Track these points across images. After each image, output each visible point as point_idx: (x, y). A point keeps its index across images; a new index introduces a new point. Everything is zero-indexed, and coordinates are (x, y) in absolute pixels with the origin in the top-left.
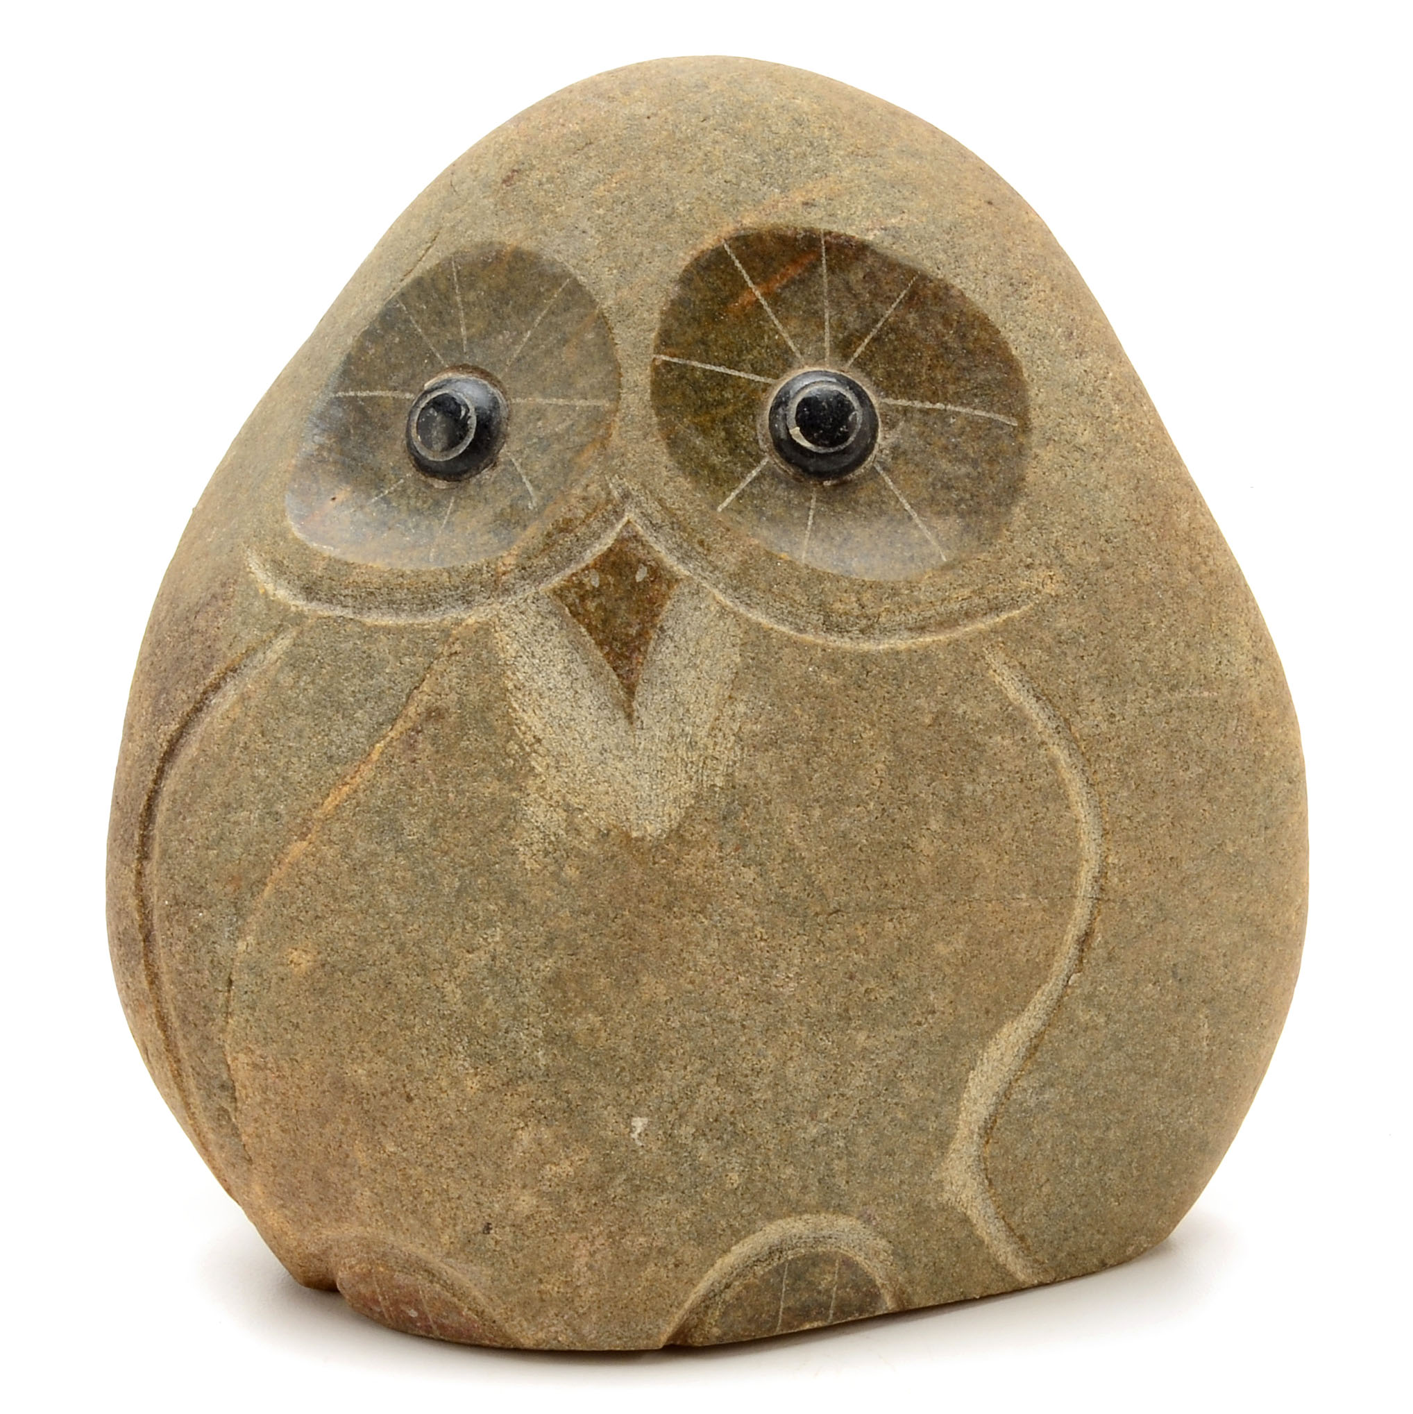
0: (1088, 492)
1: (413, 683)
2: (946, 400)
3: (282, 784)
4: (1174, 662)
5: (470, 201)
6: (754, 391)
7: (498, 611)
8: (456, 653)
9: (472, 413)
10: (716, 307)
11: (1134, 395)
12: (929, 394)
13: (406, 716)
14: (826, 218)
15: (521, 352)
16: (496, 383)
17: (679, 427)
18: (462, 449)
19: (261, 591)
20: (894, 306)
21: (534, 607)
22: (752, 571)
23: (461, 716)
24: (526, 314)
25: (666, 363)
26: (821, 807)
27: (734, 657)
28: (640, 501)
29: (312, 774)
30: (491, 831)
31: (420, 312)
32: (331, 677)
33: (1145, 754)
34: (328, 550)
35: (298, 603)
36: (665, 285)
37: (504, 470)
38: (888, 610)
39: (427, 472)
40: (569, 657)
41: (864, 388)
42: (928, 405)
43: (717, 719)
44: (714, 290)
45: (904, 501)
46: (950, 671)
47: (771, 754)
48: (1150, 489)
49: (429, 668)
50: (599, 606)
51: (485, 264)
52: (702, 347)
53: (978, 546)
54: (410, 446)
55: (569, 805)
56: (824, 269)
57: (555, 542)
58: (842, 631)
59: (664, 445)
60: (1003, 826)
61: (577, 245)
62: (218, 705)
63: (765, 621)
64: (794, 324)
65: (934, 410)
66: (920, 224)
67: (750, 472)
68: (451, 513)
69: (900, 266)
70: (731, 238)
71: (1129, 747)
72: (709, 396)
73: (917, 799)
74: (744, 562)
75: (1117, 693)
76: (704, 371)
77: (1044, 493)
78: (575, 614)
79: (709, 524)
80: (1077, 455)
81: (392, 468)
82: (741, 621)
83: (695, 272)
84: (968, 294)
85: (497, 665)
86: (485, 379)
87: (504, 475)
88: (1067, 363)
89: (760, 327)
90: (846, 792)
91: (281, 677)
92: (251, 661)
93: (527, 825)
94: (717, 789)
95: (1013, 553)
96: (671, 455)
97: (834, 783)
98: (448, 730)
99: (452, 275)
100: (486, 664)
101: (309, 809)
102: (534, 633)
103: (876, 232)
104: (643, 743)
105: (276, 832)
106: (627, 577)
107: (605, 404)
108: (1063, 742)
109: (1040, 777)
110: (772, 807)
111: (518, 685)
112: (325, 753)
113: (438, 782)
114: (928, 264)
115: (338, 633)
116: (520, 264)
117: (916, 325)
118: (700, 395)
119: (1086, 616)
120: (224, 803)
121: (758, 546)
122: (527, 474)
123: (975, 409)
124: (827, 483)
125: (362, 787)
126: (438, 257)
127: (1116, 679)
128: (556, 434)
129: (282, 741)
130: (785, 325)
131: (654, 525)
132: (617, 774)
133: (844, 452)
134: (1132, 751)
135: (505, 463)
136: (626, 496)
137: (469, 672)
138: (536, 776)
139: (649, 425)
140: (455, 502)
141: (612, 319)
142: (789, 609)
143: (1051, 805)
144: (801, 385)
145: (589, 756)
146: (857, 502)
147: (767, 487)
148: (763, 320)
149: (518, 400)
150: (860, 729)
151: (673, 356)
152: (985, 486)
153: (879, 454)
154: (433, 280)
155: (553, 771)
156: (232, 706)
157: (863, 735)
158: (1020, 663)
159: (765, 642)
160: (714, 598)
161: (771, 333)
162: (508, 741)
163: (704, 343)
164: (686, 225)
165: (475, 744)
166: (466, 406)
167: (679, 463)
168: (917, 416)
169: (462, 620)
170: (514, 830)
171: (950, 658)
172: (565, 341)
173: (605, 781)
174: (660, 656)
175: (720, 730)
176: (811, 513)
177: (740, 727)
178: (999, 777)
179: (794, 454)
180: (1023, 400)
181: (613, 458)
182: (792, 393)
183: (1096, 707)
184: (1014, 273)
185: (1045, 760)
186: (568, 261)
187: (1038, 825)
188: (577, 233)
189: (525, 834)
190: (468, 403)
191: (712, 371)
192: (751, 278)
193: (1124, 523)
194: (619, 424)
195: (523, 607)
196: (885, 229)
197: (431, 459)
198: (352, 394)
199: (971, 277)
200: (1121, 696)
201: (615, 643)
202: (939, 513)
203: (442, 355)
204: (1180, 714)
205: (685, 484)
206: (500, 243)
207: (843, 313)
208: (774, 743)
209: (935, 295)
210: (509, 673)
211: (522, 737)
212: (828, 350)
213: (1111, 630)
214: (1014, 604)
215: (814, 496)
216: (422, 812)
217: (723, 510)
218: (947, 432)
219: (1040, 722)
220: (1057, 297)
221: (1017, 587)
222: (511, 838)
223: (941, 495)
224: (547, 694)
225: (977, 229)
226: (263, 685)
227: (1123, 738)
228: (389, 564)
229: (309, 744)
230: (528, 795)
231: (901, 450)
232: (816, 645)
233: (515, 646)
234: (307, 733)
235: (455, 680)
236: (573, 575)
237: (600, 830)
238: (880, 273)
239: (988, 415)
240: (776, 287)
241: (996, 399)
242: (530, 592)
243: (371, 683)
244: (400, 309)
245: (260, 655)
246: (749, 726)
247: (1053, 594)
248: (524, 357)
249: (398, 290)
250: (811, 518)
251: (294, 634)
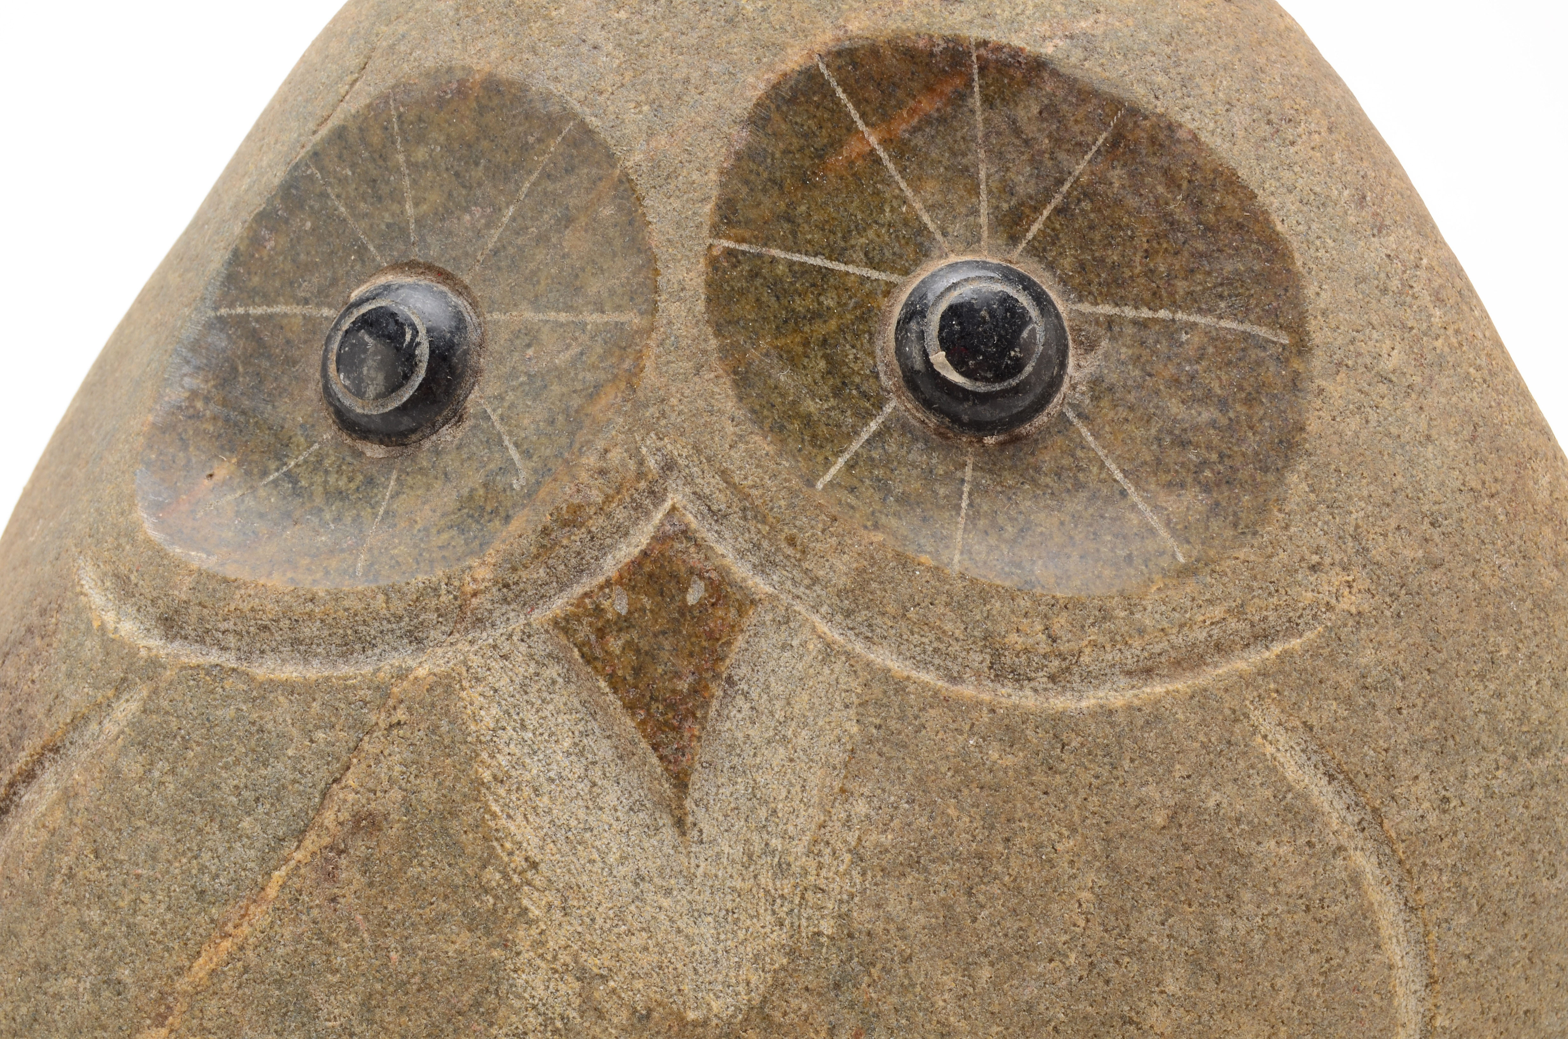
0: (1402, 447)
1: (332, 773)
2: (1175, 305)
3: (126, 937)
4: (1536, 711)
5: (418, 6)
6: (870, 294)
7: (465, 655)
8: (399, 723)
9: (423, 338)
10: (807, 163)
11: (1460, 292)
12: (1147, 295)
13: (321, 826)
14: (979, 21)
15: (500, 239)
16: (462, 290)
17: (753, 354)
18: (406, 394)
19: (96, 624)
20: (1087, 157)
21: (523, 647)
22: (874, 585)
23: (409, 827)
24: (507, 179)
25: (730, 253)
26: (992, 964)
27: (847, 725)
28: (691, 475)
29: (173, 921)
30: (459, 1013)
31: (343, 181)
32: (202, 764)
33: (1494, 858)
34: (198, 559)
35: (152, 643)
36: (725, 129)
37: (475, 427)
38: (1094, 644)
39: (355, 431)
40: (580, 727)
41: (1044, 287)
42: (1145, 313)
43: (823, 826)
44: (805, 136)
45: (1113, 467)
46: (1194, 739)
47: (909, 881)
48: (1492, 441)
49: (356, 748)
50: (629, 644)
51: (441, 103)
52: (786, 226)
53: (1235, 537)
54: (327, 391)
55: (584, 970)
56: (976, 101)
57: (556, 543)
58: (1019, 678)
59: (728, 383)
60: (1279, 982)
61: (585, 68)
62: (32, 804)
63: (898, 666)
64: (931, 187)
65: (1155, 321)
66: (1125, 30)
67: (866, 424)
68: (392, 497)
69: (1096, 93)
70: (829, 53)
71: (1469, 848)
72: (799, 304)
73: (1144, 946)
74: (861, 571)
75: (1452, 764)
76: (791, 264)
77: (1335, 450)
78: (589, 660)
79: (804, 510)
80: (1383, 388)
81: (302, 426)
82: (858, 667)
83: (773, 107)
84: (1204, 137)
85: (466, 742)
86: (444, 283)
87: (474, 435)
88: (1362, 243)
89: (877, 193)
90: (1032, 939)
91: (123, 763)
92: (81, 736)
93: (517, 1003)
94: (824, 940)
95: (1290, 547)
96: (741, 399)
97: (1012, 925)
98: (387, 849)
99: (389, 121)
100: (446, 742)
101: (169, 977)
102: (524, 689)
103: (1057, 41)
104: (703, 865)
105: (118, 1013)
106: (673, 598)
107: (633, 319)
108: (1370, 845)
109: (1335, 902)
110: (913, 967)
111: (500, 775)
112: (193, 887)
113: (372, 933)
114: (1140, 90)
115: (212, 692)
116: (496, 101)
117: (1123, 187)
118: (785, 302)
119: (1404, 645)
120: (38, 963)
121: (883, 545)
122: (510, 433)
123: (1220, 317)
124: (989, 440)
125: (251, 940)
126: (369, 94)
127: (1451, 742)
128: (556, 368)
129: (126, 866)
130: (916, 191)
131: (714, 513)
132: (662, 916)
133: (1016, 390)
134: (1474, 854)
135: (475, 416)
136: (669, 466)
137: (420, 754)
138: (530, 923)
139: (704, 352)
140: (398, 479)
141: (642, 184)
142: (935, 645)
143: (1352, 945)
144: (942, 285)
145: (615, 889)
146: (1037, 469)
147: (894, 448)
148: (882, 181)
149: (496, 316)
150: (1053, 836)
151: (743, 240)
152: (1241, 441)
153: (1070, 392)
154: (361, 129)
155: (558, 915)
156: (51, 809)
157: (1059, 847)
158: (1305, 723)
159: (896, 700)
160: (814, 629)
161: (895, 203)
162: (485, 867)
163: (789, 220)
164: (757, 34)
165: (432, 873)
166: (413, 326)
167: (753, 411)
168: (1130, 330)
169: (409, 669)
170: (495, 1011)
171: (1194, 719)
172: (568, 220)
173: (643, 929)
174: (728, 724)
175: (828, 843)
176: (966, 488)
177: (859, 839)
178: (1273, 905)
179: (937, 394)
180: (1296, 303)
181: (646, 406)
182: (931, 297)
183: (1419, 789)
184: (1272, 105)
185: (1344, 875)
186: (571, 94)
187: (1332, 976)
188: (584, 49)
189: (514, 1019)
190: (416, 321)
191: (802, 264)
192: (863, 116)
193: (1457, 495)
194: (656, 350)
195: (506, 647)
196: (1072, 37)
197: (359, 411)
198: (240, 310)
199: (1207, 111)
200: (1458, 768)
201: (654, 706)
202: (1169, 485)
203: (378, 248)
204: (1545, 792)
205: (764, 445)
206: (463, 68)
207: (1008, 169)
208: (915, 863)
209: (1153, 140)
210: (484, 755)
211: (506, 859)
212: (985, 228)
213: (1442, 665)
214: (1293, 628)
215: (970, 461)
216: (347, 983)
217: (824, 488)
218: (1176, 355)
219: (1335, 815)
220: (1337, 141)
221: (1297, 601)
222: (491, 1024)
223: (1173, 455)
224: (546, 787)
225: (1212, 37)
226: (97, 775)
227: (1461, 835)
228: (292, 580)
229: (168, 872)
230: (518, 954)
231: (1104, 385)
232: (979, 703)
233: (494, 711)
234: (165, 853)
235: (398, 768)
236: (586, 595)
237: (635, 1011)
238: (1065, 107)
239: (1241, 328)
240: (901, 129)
241: (1253, 302)
242: (517, 624)
243: (264, 772)
244: (311, 178)
245: (94, 727)
246: (874, 837)
247: (1354, 610)
248: (504, 247)
249: (309, 147)
250: (965, 496)
251: (145, 693)
